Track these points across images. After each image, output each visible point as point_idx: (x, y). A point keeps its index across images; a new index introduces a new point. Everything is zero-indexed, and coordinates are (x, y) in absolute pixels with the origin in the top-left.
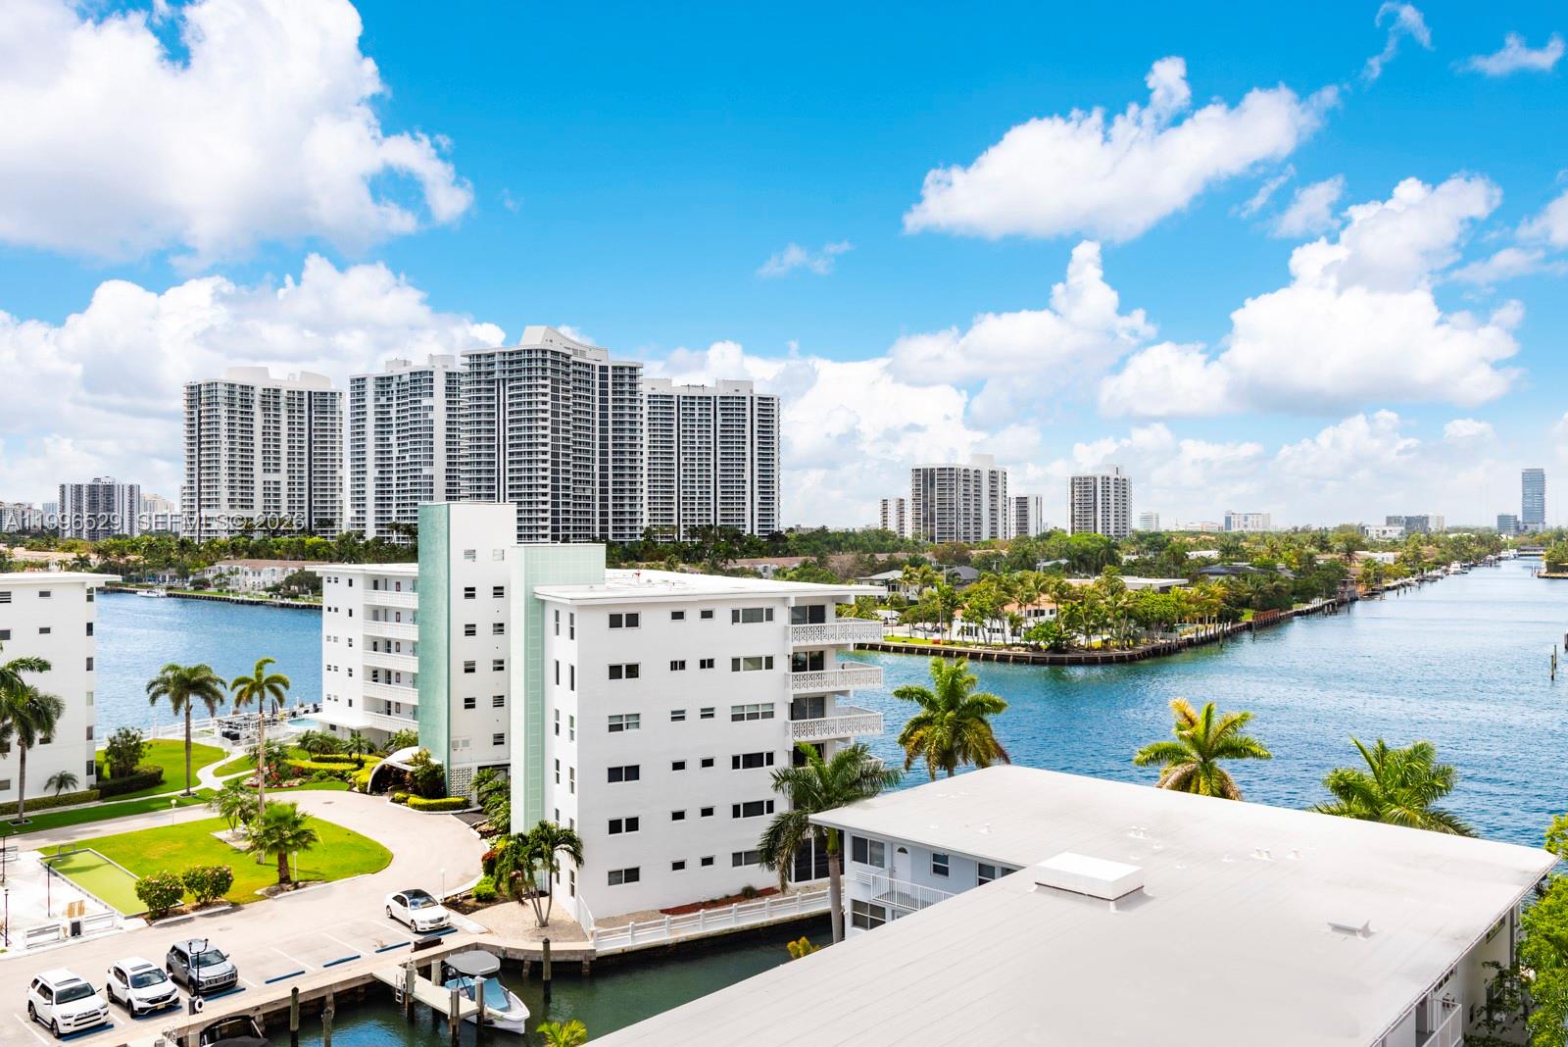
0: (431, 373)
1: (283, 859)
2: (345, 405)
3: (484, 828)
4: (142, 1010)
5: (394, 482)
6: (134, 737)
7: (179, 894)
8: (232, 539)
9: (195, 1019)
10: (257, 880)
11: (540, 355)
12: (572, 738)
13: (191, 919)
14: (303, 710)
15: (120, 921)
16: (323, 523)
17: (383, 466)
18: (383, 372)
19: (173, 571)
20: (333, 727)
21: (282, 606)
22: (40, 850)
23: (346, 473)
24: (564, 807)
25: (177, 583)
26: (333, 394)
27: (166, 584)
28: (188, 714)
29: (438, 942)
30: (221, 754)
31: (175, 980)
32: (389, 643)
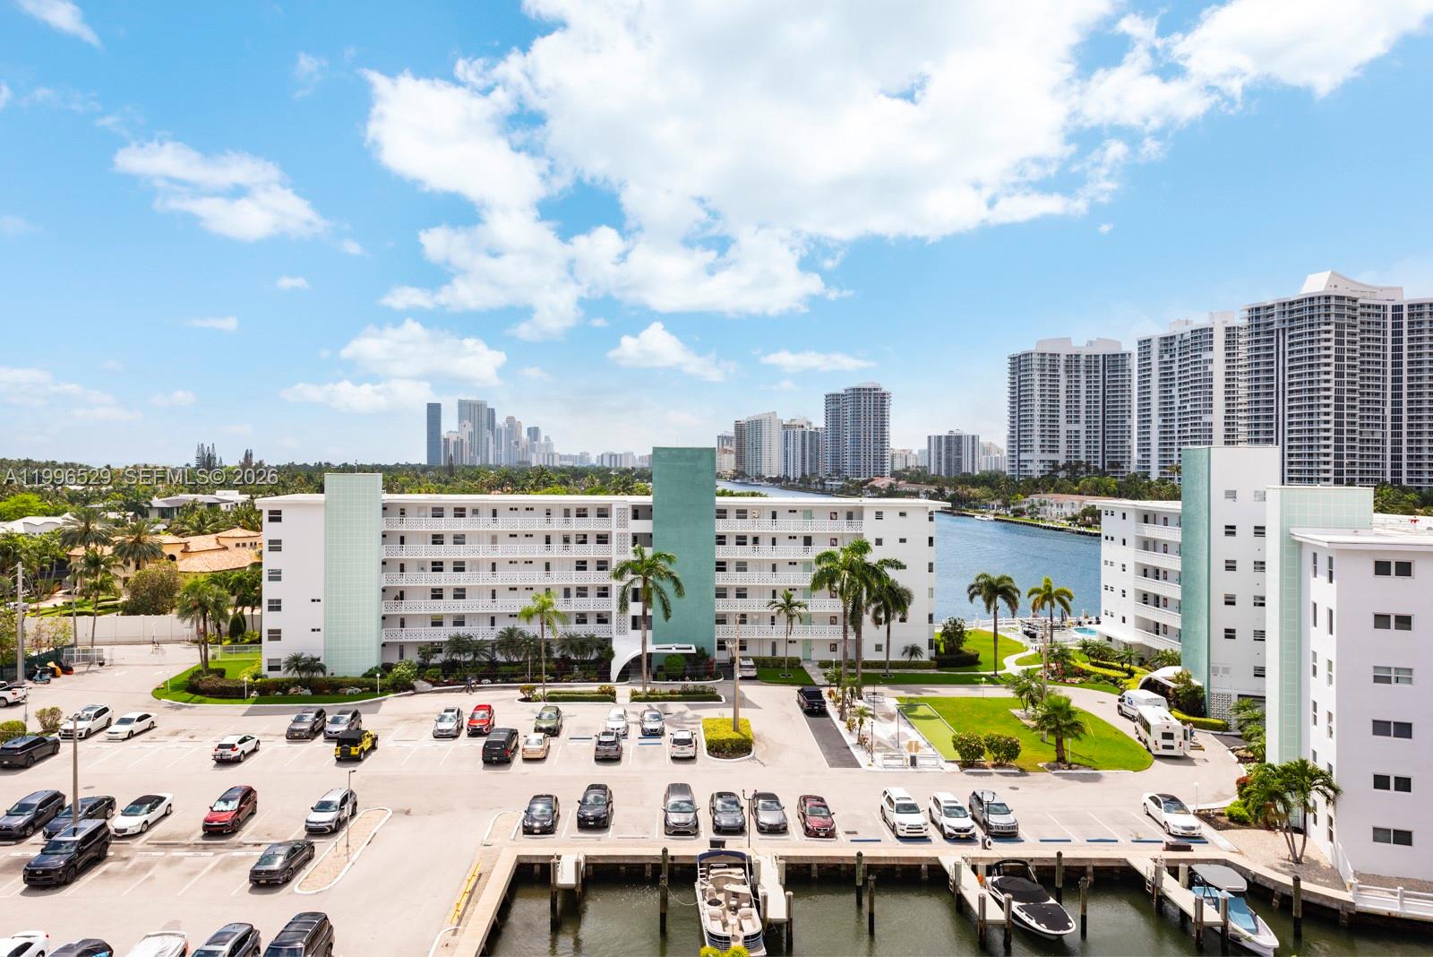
0: (1211, 329)
1: (1059, 743)
2: (1134, 364)
3: (1242, 753)
4: (951, 835)
5: (1176, 429)
6: (960, 626)
7: (981, 752)
8: (1043, 477)
9: (986, 854)
10: (1040, 754)
11: (1323, 302)
12: (1330, 682)
13: (990, 774)
14: (1087, 621)
15: (942, 763)
16: (1112, 465)
17: (1166, 415)
18: (1167, 332)
19: (999, 502)
20: (1109, 639)
21: (1079, 533)
22: (897, 698)
23: (1134, 421)
24: (1323, 750)
25: (1002, 511)
26: (1123, 355)
27: (994, 511)
28: (995, 613)
29: (1188, 849)
30: (1019, 648)
31: (974, 818)
32: (1157, 571)
